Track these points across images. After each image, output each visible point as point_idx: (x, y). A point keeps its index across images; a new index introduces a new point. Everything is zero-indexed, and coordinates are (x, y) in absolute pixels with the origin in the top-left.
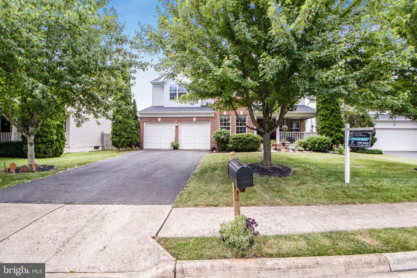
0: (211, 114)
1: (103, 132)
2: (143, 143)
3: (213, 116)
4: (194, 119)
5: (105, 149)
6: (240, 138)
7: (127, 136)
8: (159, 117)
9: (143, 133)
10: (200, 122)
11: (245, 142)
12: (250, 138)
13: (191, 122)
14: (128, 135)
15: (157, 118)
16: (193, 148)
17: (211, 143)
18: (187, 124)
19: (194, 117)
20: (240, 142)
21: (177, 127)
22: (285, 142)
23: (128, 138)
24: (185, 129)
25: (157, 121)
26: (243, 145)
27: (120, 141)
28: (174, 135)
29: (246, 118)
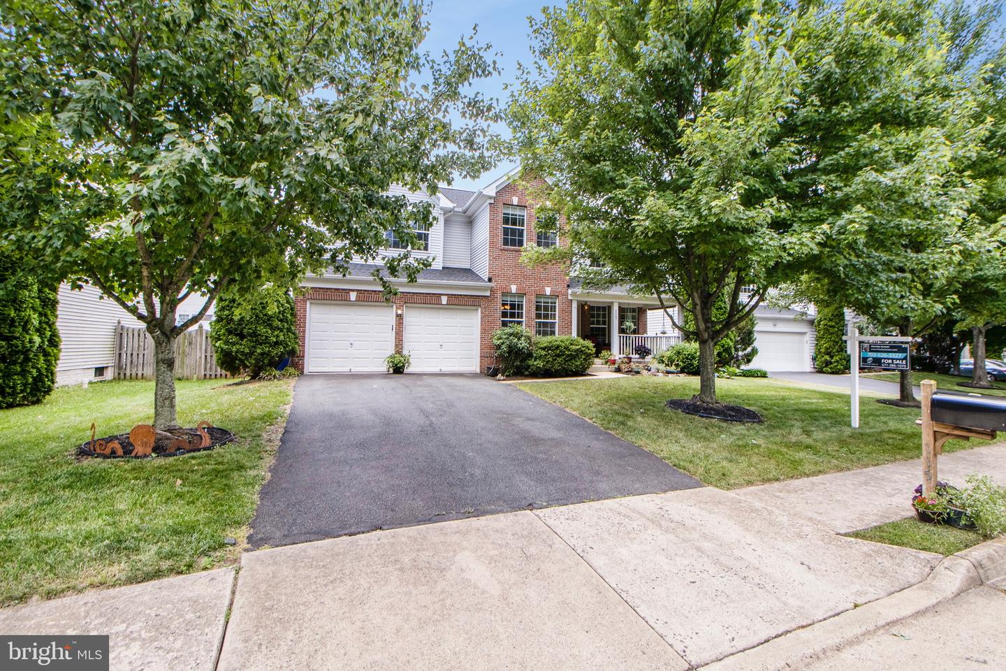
0: (484, 289)
1: (119, 323)
2: (303, 356)
3: (488, 294)
4: (444, 300)
5: (128, 374)
6: (558, 347)
7: (275, 340)
8: (353, 290)
9: (304, 332)
10: (458, 307)
11: (568, 356)
12: (578, 347)
13: (435, 306)
14: (277, 336)
15: (348, 291)
16: (436, 370)
17: (481, 357)
18: (423, 311)
19: (442, 295)
20: (558, 356)
21: (400, 317)
22: (631, 356)
23: (276, 343)
24: (420, 323)
25: (347, 300)
26: (564, 363)
27: (251, 354)
28: (391, 336)
29: (555, 303)
